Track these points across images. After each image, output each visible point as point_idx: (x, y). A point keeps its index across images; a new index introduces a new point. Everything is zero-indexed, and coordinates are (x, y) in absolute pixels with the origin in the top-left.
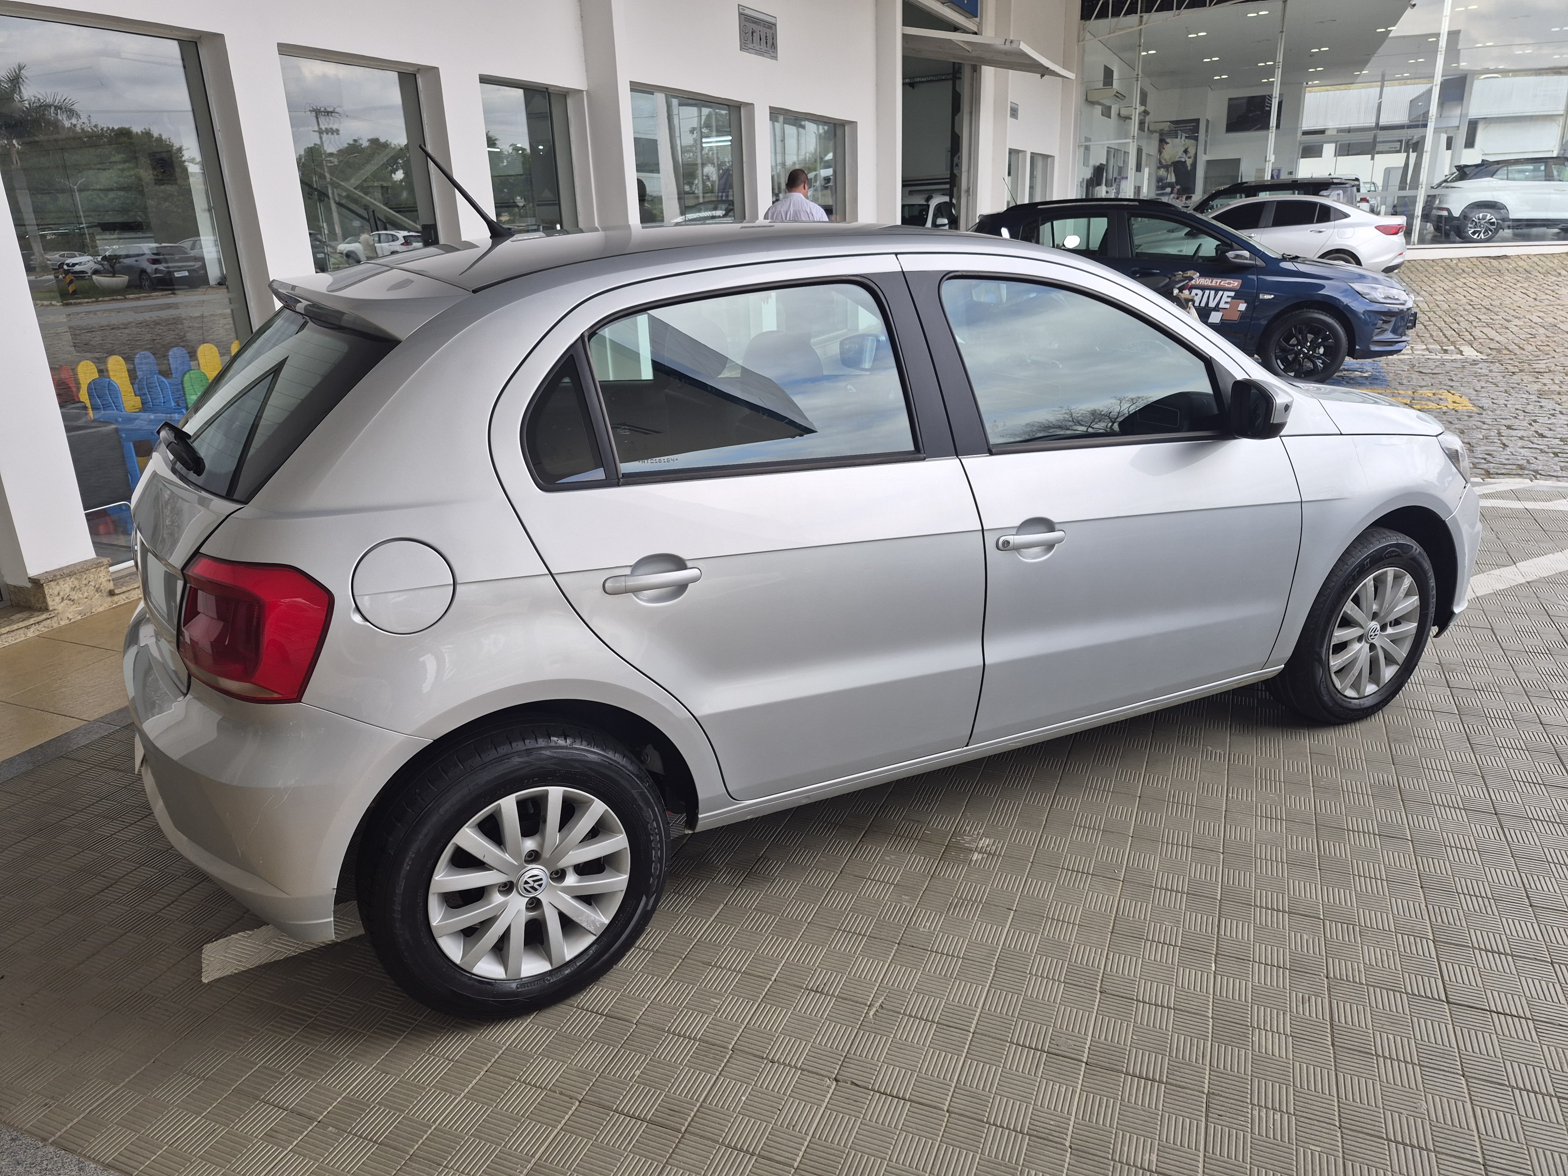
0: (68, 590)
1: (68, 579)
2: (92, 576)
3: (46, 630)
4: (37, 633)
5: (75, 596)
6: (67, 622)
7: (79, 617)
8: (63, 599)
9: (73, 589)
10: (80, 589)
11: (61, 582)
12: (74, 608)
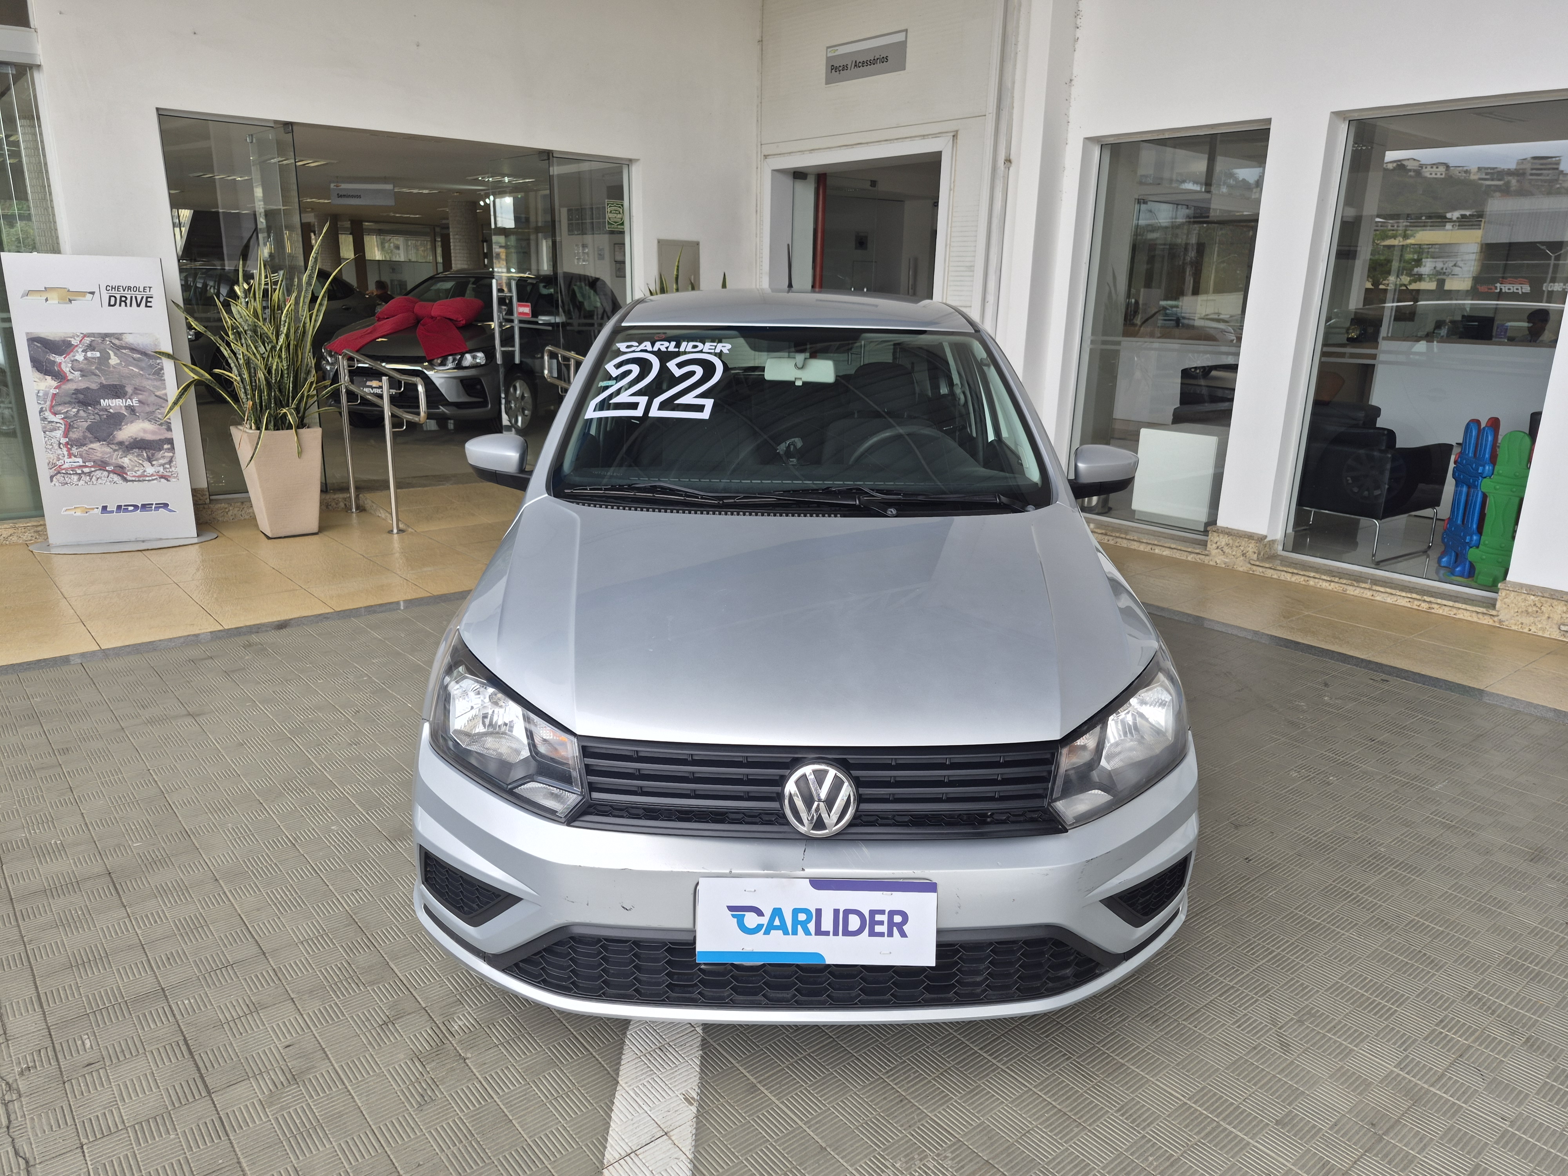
0: (1223, 543)
1: (1226, 536)
2: (1243, 543)
3: (1200, 561)
4: (1194, 560)
5: (1226, 549)
6: (1215, 564)
7: (1224, 566)
8: (1218, 548)
9: (1228, 545)
10: (1232, 547)
11: (1221, 536)
12: (1222, 557)
